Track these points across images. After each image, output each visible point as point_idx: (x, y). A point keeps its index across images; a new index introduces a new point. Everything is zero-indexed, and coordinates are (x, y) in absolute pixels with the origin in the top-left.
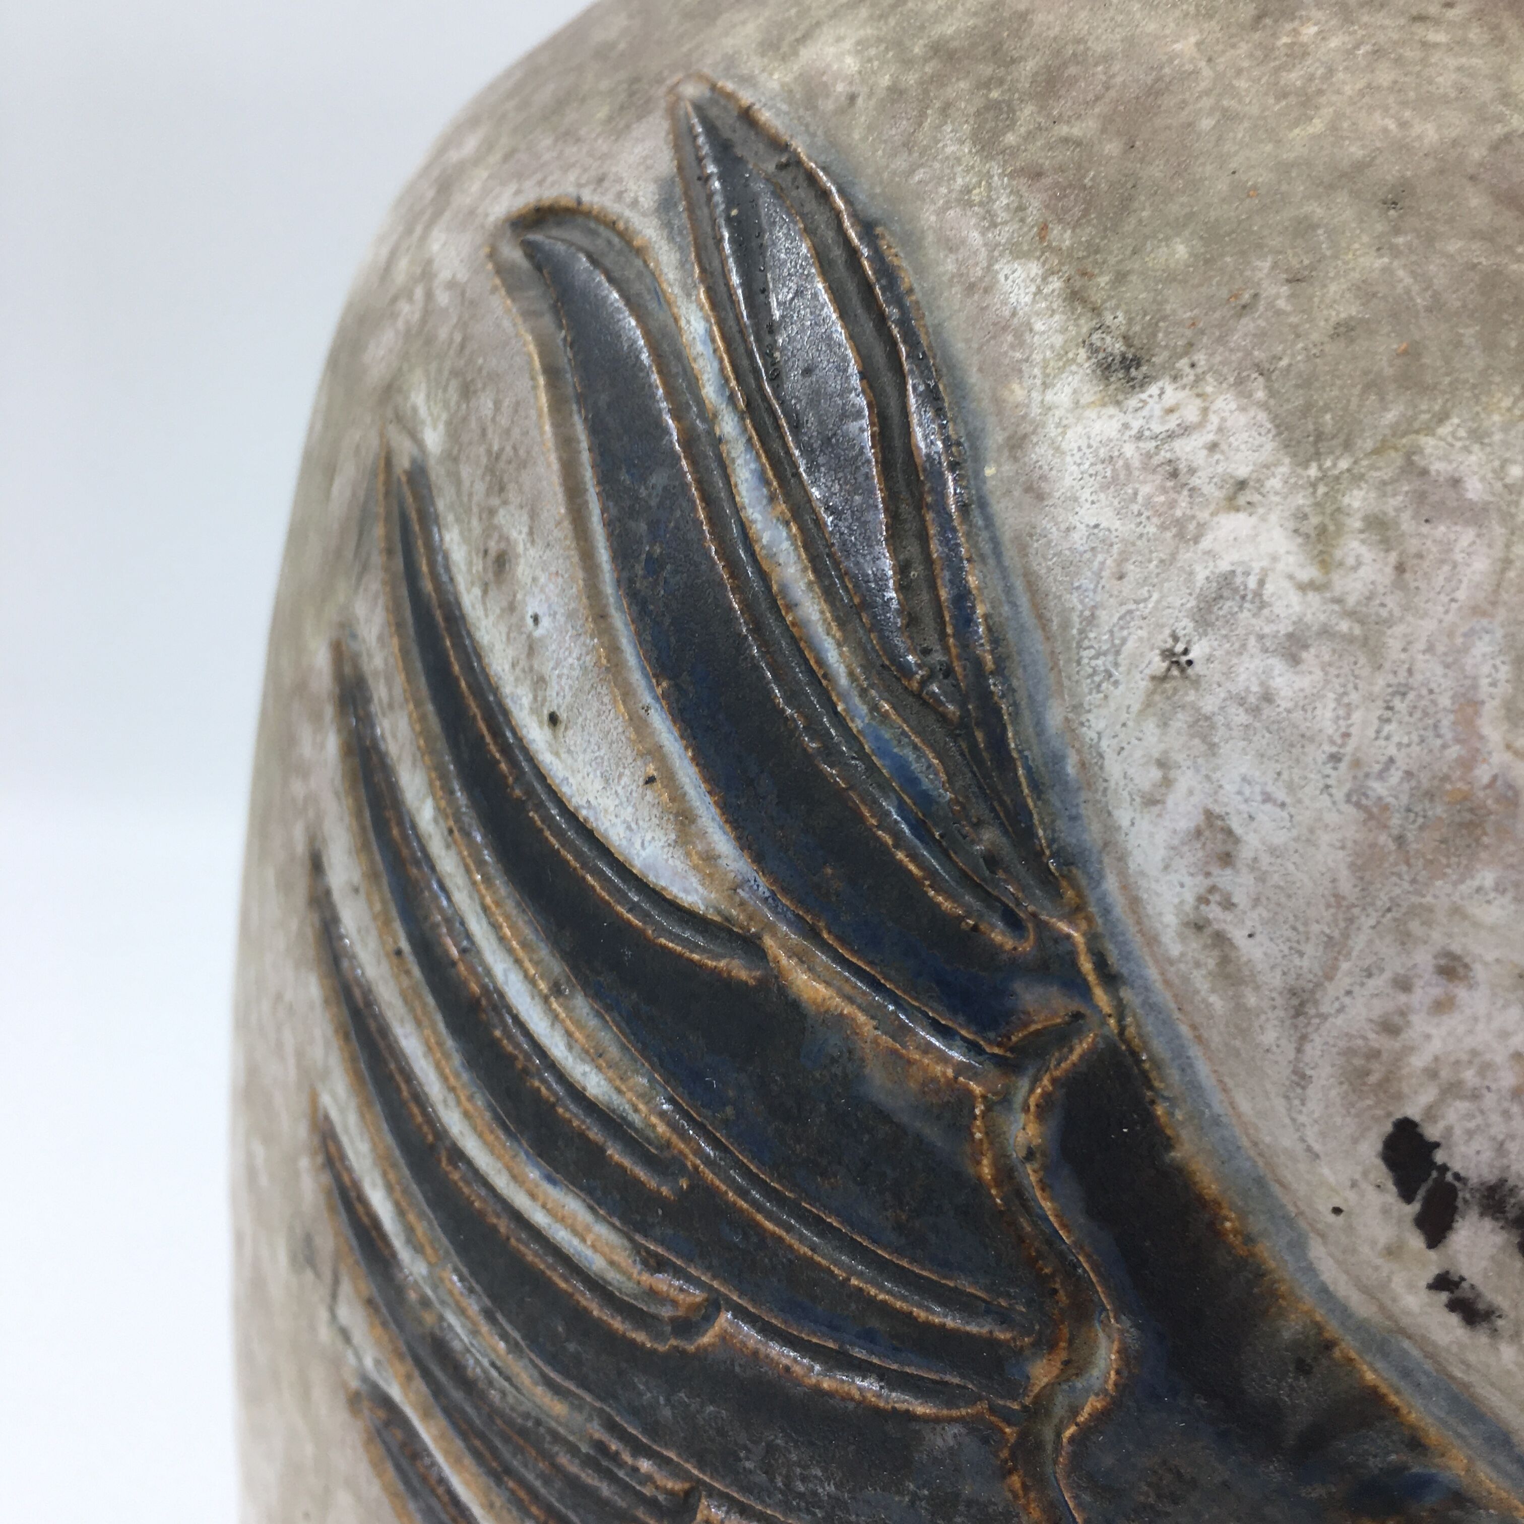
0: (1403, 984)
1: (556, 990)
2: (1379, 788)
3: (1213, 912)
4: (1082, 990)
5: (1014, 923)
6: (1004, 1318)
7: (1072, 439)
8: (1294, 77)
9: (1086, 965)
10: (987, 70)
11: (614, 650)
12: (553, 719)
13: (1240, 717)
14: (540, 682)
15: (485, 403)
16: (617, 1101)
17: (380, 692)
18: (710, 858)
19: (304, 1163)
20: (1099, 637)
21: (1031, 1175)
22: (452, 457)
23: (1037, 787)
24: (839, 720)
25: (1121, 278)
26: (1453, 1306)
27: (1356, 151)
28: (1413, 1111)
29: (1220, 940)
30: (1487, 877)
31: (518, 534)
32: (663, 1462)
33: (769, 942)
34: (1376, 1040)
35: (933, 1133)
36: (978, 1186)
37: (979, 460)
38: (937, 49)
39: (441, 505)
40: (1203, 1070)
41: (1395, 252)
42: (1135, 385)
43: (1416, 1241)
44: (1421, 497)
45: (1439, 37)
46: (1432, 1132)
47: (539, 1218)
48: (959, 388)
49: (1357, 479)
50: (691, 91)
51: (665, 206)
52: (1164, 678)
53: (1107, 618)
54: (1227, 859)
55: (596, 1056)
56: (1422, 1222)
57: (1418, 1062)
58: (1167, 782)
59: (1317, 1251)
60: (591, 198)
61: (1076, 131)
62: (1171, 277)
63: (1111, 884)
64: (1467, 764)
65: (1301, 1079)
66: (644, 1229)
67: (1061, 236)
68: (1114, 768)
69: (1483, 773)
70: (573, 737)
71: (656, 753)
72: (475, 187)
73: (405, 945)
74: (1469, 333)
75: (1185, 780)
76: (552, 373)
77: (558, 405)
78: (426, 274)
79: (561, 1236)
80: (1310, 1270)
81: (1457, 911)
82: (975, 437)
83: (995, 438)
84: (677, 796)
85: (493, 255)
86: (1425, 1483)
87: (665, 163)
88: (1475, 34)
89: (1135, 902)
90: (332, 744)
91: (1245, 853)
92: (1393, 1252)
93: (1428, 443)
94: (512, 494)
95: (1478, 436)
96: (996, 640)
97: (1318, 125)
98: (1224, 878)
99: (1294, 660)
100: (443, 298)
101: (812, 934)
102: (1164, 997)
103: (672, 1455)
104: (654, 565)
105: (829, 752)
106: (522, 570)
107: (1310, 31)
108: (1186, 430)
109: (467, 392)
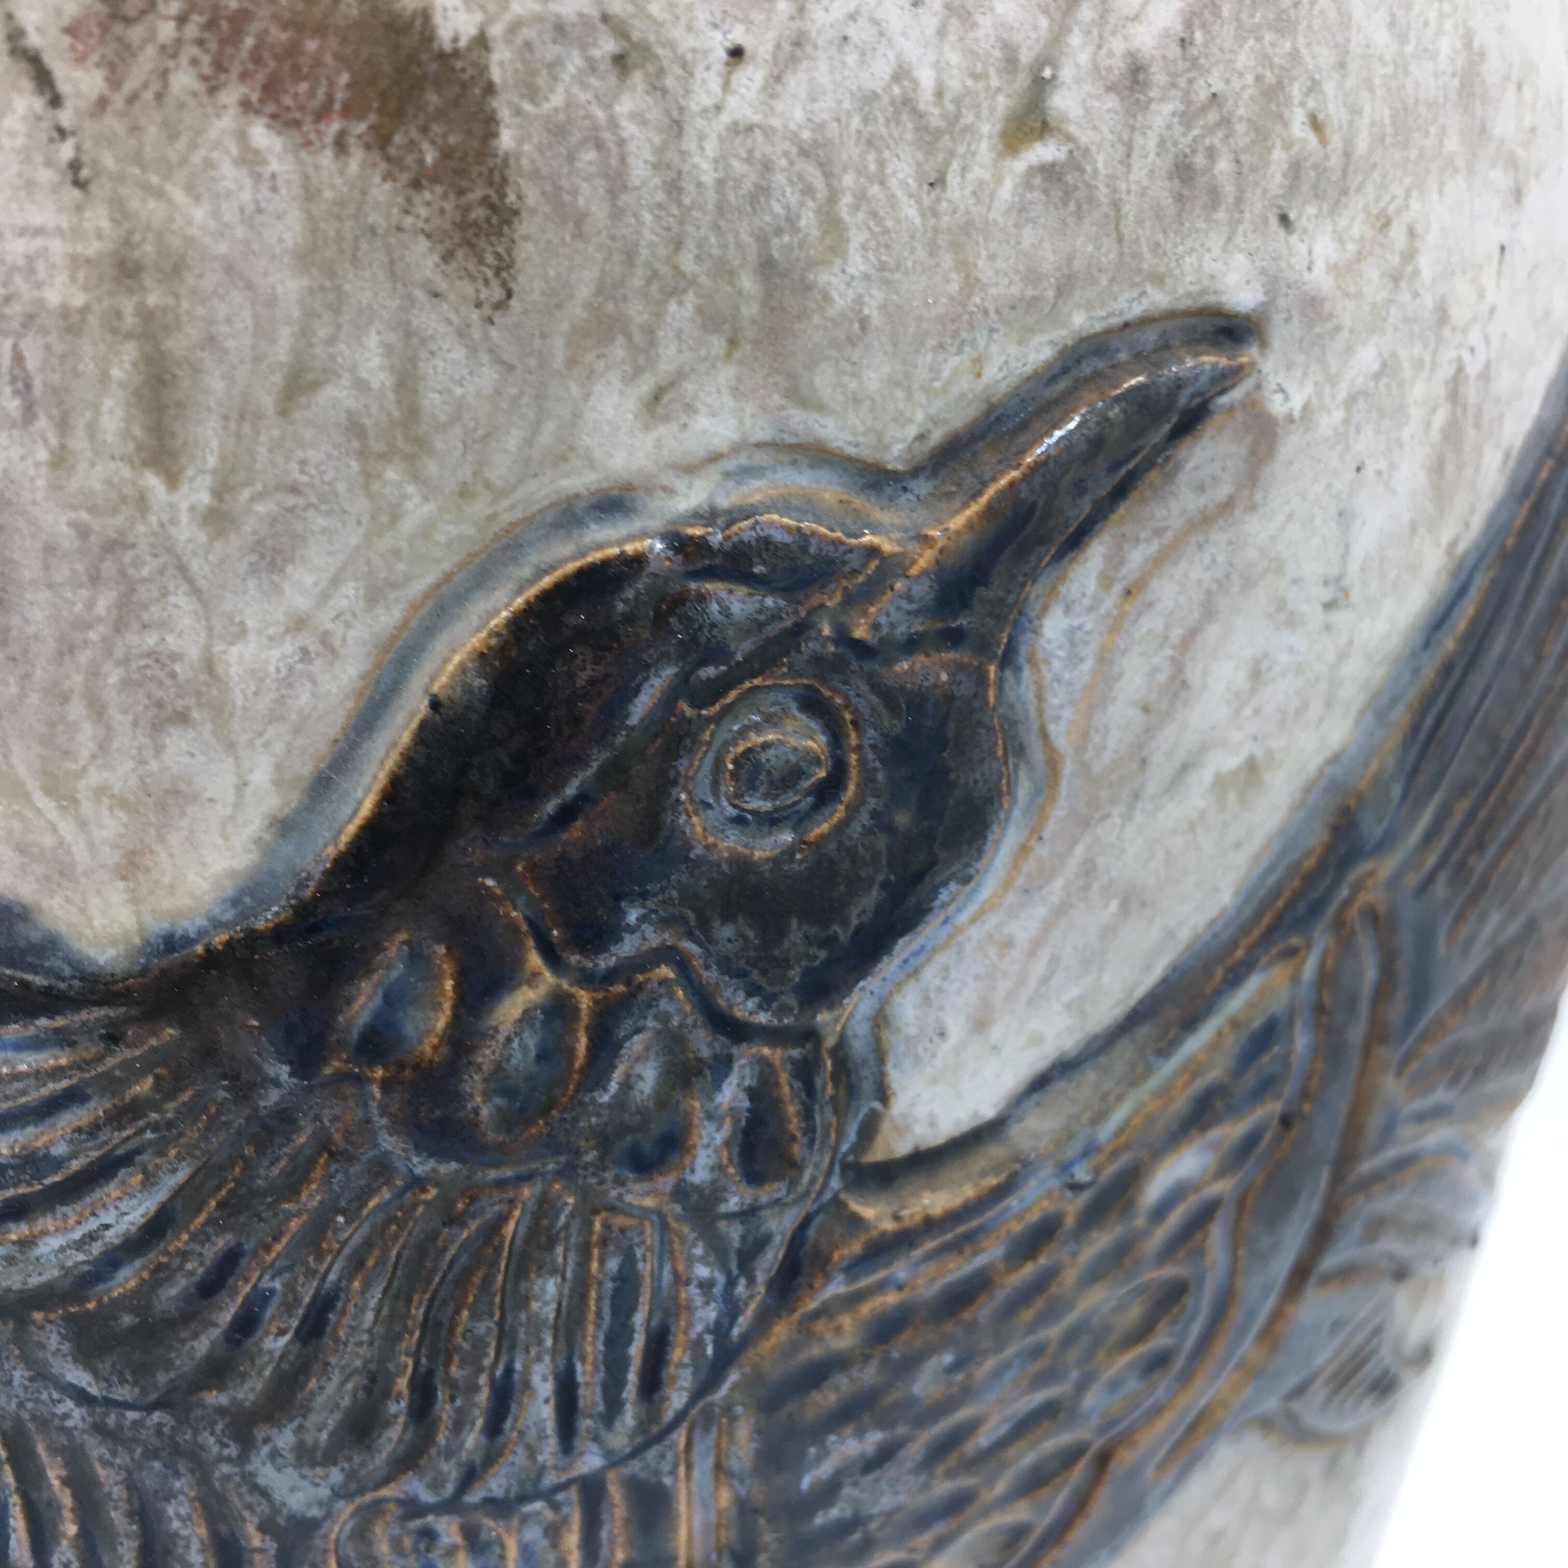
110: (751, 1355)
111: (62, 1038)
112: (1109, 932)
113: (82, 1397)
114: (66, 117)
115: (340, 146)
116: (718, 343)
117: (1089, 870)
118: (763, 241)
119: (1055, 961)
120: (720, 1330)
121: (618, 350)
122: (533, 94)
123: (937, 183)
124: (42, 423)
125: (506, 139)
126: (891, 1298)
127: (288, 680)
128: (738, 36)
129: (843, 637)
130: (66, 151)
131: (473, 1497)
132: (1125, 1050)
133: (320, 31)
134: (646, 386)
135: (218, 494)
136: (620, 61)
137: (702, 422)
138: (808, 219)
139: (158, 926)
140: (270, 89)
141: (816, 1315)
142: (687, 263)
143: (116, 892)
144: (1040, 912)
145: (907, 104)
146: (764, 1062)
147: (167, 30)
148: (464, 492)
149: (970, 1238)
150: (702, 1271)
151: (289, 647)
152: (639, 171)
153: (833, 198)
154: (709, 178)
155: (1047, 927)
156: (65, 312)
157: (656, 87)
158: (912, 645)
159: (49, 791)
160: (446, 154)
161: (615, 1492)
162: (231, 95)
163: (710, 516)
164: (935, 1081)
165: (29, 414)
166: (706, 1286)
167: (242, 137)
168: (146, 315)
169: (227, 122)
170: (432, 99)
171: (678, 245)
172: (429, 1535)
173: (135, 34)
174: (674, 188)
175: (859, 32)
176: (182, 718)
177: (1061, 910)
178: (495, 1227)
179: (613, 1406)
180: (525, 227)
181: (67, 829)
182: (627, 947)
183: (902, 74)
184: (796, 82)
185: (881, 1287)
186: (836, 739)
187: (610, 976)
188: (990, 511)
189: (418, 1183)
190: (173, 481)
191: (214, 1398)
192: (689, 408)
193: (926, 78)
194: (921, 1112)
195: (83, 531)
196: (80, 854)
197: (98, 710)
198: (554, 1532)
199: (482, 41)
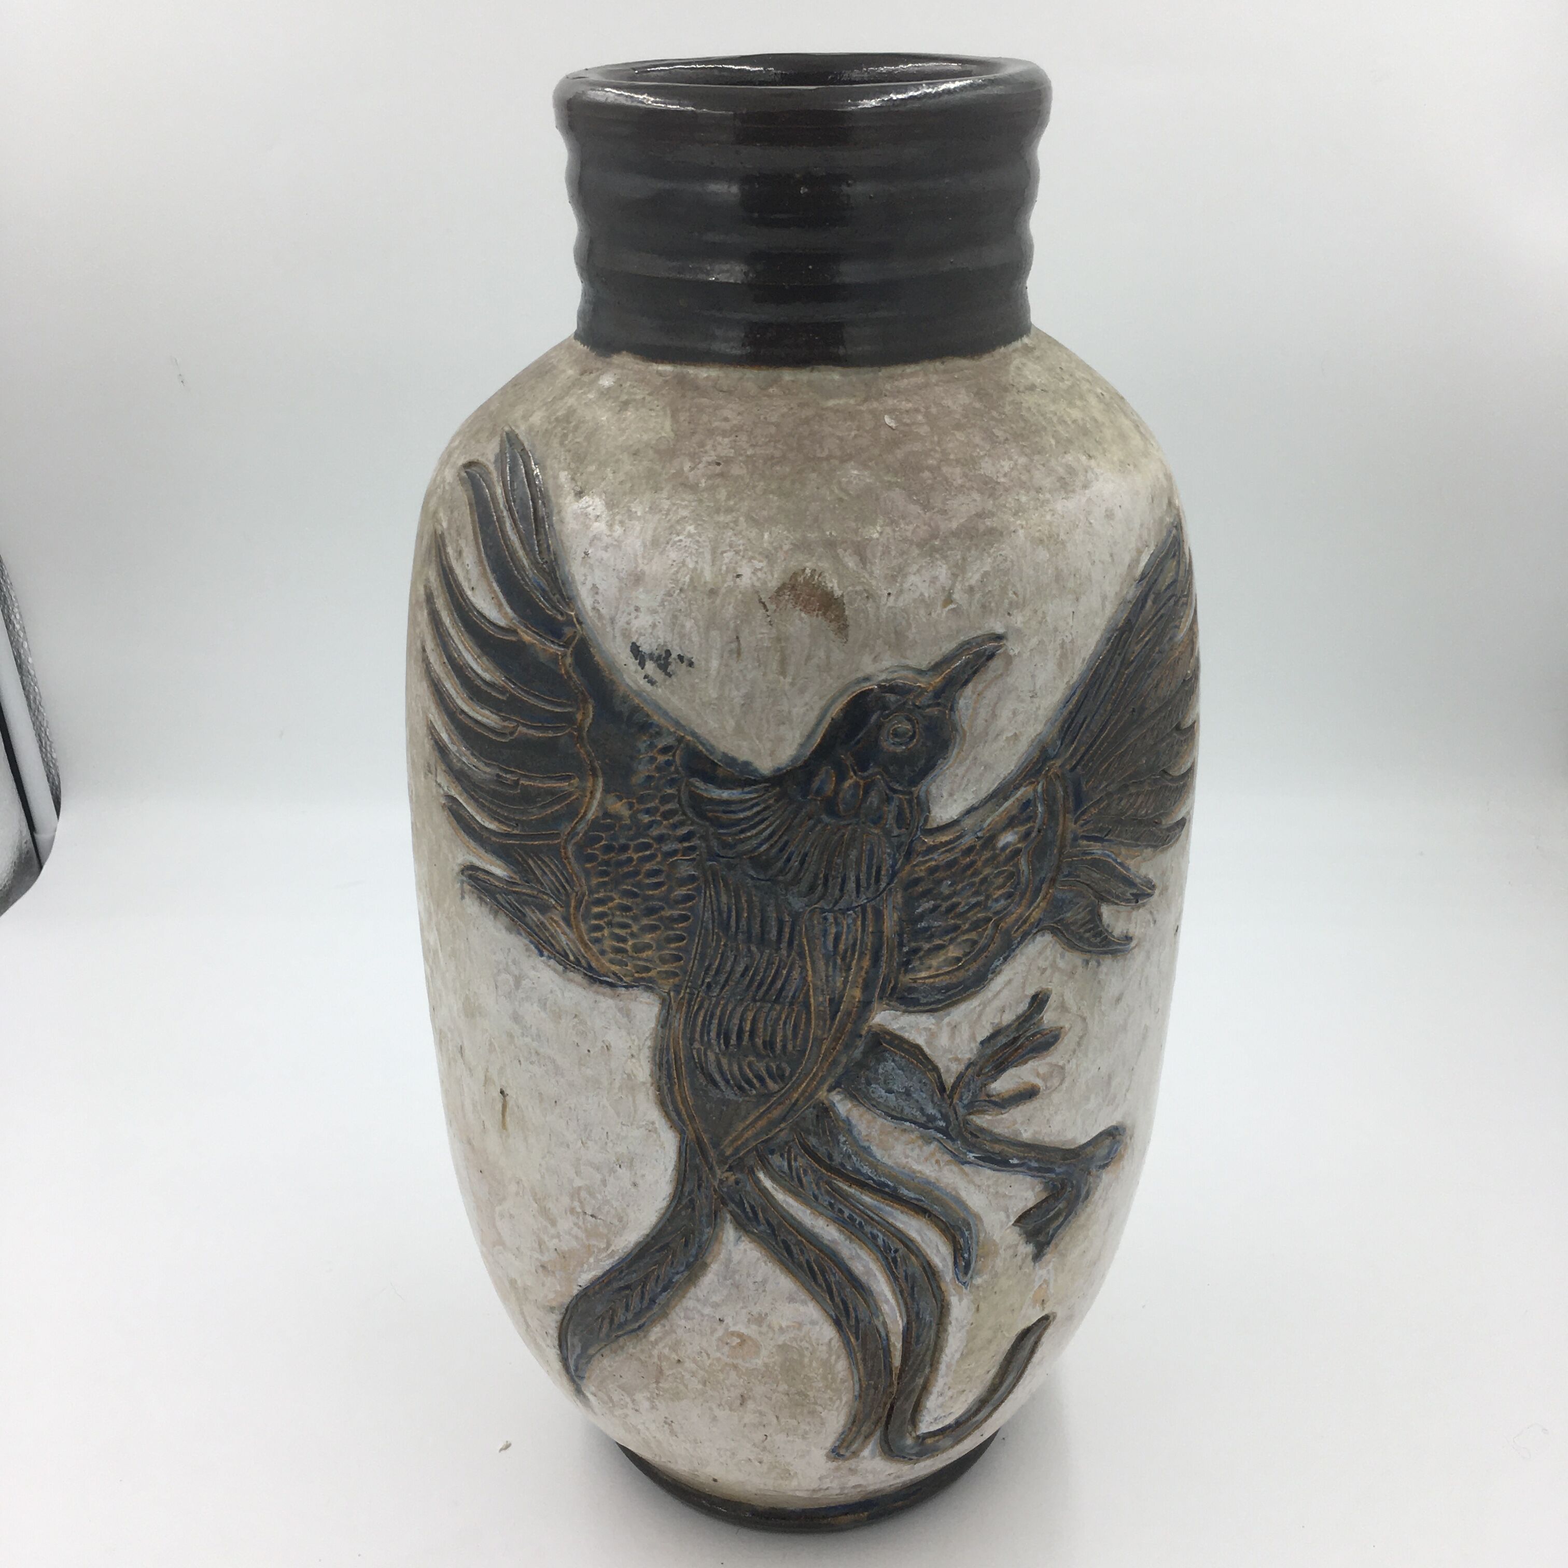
0: (630, 614)
1: (479, 657)
2: (622, 575)
3: (596, 605)
4: (574, 625)
5: (562, 614)
6: (571, 706)
7: (569, 510)
8: (623, 426)
9: (575, 620)
10: (565, 425)
11: (484, 569)
12: (473, 589)
13: (597, 563)
14: (469, 580)
15: (456, 514)
16: (493, 680)
17: (435, 593)
18: (506, 613)
19: (426, 740)
20: (573, 551)
21: (571, 670)
22: (449, 528)
23: (563, 584)
24: (527, 576)
25: (582, 474)
26: (649, 682)
27: (631, 443)
28: (634, 640)
29: (598, 610)
30: (641, 590)
31: (463, 545)
32: (512, 772)
33: (519, 630)
34: (626, 626)
35: (553, 666)
36: (562, 675)
37: (552, 516)
38: (557, 419)
39: (447, 541)
40: (600, 639)
41: (634, 465)
42: (581, 497)
43: (639, 668)
44: (629, 516)
45: (653, 414)
46: (638, 644)
47: (480, 718)
48: (549, 501)
49: (618, 513)
50: (507, 429)
51: (496, 461)
52: (584, 558)
53: (574, 547)
54: (597, 593)
55: (486, 670)
56: (640, 664)
57: (634, 629)
58: (586, 579)
59: (625, 676)
60: (481, 459)
61: (578, 440)
62: (591, 473)
63: (579, 603)
64: (636, 568)
65: (615, 637)
66: (500, 711)
67: (573, 465)
68: (576, 577)
69: (639, 569)
70: (477, 592)
71: (494, 592)
72: (456, 456)
73: (446, 660)
74: (644, 481)
75: (589, 578)
76: (470, 504)
77: (471, 513)
78: (444, 481)
79: (485, 720)
80: (624, 680)
81: (637, 598)
82: (552, 511)
83: (555, 511)
84: (499, 601)
85: (459, 475)
86: (651, 724)
87: (497, 450)
88: (661, 413)
89: (584, 606)
90: (425, 612)
91: (600, 591)
92: (636, 672)
93: (632, 505)
94: (462, 536)
95: (641, 503)
96: (555, 554)
97: (624, 438)
98: (597, 597)
99: (606, 551)
100: (447, 488)
101: (527, 627)
102: (591, 626)
103: (513, 769)
104: (491, 547)
105: (527, 584)
106: (464, 554)
107: (629, 413)
108: (589, 506)
109: (452, 512)
110: (900, 875)
111: (756, 791)
112: (981, 775)
113: (752, 878)
114: (768, 613)
115: (817, 616)
116: (887, 647)
117: (975, 759)
118: (895, 628)
119: (969, 780)
120: (893, 866)
121: (868, 649)
122: (851, 604)
123: (930, 614)
124: (762, 667)
125: (847, 613)
126: (933, 863)
127: (805, 714)
128: (890, 591)
129: (914, 705)
130: (769, 619)
131: (836, 908)
132: (989, 805)
133: (814, 596)
134: (873, 656)
135: (794, 679)
136: (867, 597)
137: (884, 662)
138: (904, 623)
139: (777, 766)
140: (805, 607)
141: (915, 865)
142: (881, 632)
143: (769, 759)
144: (964, 768)
145: (923, 601)
146: (900, 799)
147: (787, 597)
148: (838, 678)
149: (953, 849)
150: (889, 851)
151: (804, 709)
152: (871, 616)
153: (909, 618)
154: (884, 616)
155: (967, 771)
156: (767, 647)
157: (874, 601)
158: (929, 706)
159: (758, 739)
160: (836, 616)
161: (869, 909)
162: (798, 608)
163: (886, 681)
164: (941, 808)
165: (759, 666)
166: (889, 854)
167: (800, 615)
168: (782, 647)
169: (797, 613)
170: (833, 606)
171: (879, 629)
172: (825, 919)
173: (781, 598)
174: (878, 619)
175: (913, 588)
176: (784, 723)
177: (968, 769)
178: (843, 836)
179: (869, 885)
180: (850, 628)
181: (761, 746)
182: (870, 771)
183: (922, 594)
184: (901, 599)
185: (931, 860)
186: (914, 727)
187: (867, 777)
188: (944, 678)
189: (827, 825)
190: (785, 678)
191: (781, 878)
192: (882, 660)
193: (926, 595)
194: (938, 815)
195: (768, 687)
196: (762, 751)
197: (768, 722)
198: (855, 920)
199: (842, 596)
